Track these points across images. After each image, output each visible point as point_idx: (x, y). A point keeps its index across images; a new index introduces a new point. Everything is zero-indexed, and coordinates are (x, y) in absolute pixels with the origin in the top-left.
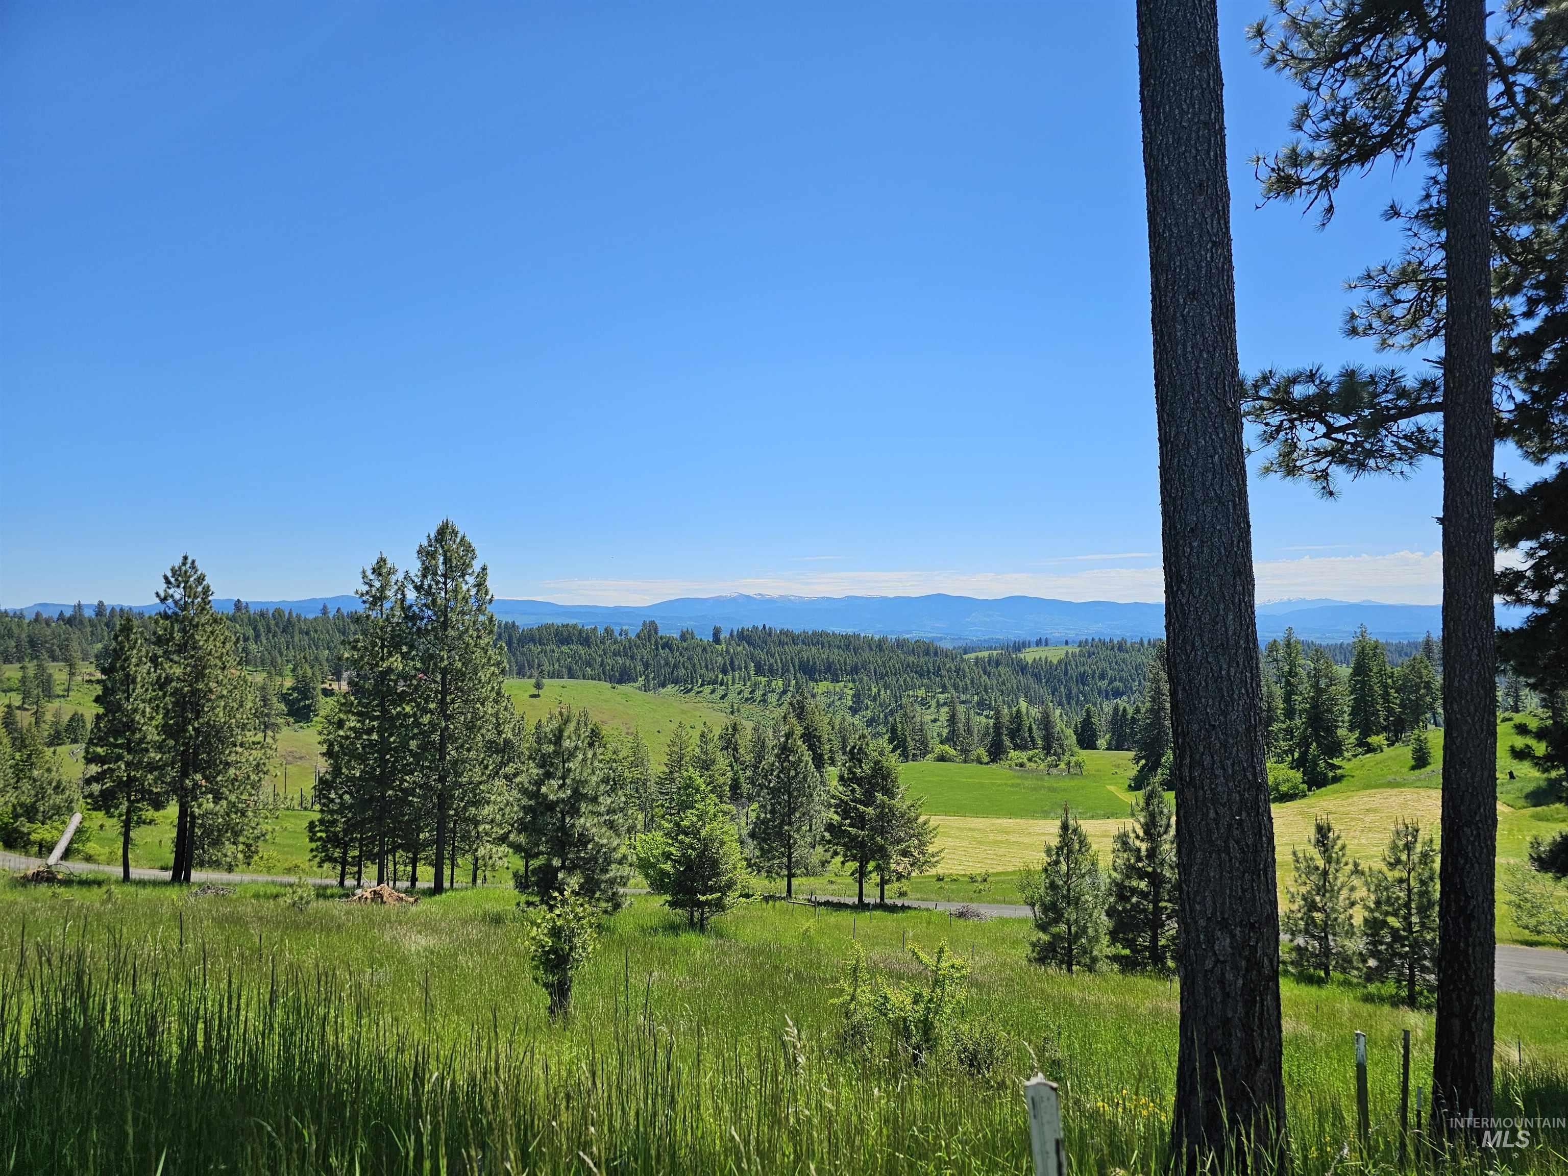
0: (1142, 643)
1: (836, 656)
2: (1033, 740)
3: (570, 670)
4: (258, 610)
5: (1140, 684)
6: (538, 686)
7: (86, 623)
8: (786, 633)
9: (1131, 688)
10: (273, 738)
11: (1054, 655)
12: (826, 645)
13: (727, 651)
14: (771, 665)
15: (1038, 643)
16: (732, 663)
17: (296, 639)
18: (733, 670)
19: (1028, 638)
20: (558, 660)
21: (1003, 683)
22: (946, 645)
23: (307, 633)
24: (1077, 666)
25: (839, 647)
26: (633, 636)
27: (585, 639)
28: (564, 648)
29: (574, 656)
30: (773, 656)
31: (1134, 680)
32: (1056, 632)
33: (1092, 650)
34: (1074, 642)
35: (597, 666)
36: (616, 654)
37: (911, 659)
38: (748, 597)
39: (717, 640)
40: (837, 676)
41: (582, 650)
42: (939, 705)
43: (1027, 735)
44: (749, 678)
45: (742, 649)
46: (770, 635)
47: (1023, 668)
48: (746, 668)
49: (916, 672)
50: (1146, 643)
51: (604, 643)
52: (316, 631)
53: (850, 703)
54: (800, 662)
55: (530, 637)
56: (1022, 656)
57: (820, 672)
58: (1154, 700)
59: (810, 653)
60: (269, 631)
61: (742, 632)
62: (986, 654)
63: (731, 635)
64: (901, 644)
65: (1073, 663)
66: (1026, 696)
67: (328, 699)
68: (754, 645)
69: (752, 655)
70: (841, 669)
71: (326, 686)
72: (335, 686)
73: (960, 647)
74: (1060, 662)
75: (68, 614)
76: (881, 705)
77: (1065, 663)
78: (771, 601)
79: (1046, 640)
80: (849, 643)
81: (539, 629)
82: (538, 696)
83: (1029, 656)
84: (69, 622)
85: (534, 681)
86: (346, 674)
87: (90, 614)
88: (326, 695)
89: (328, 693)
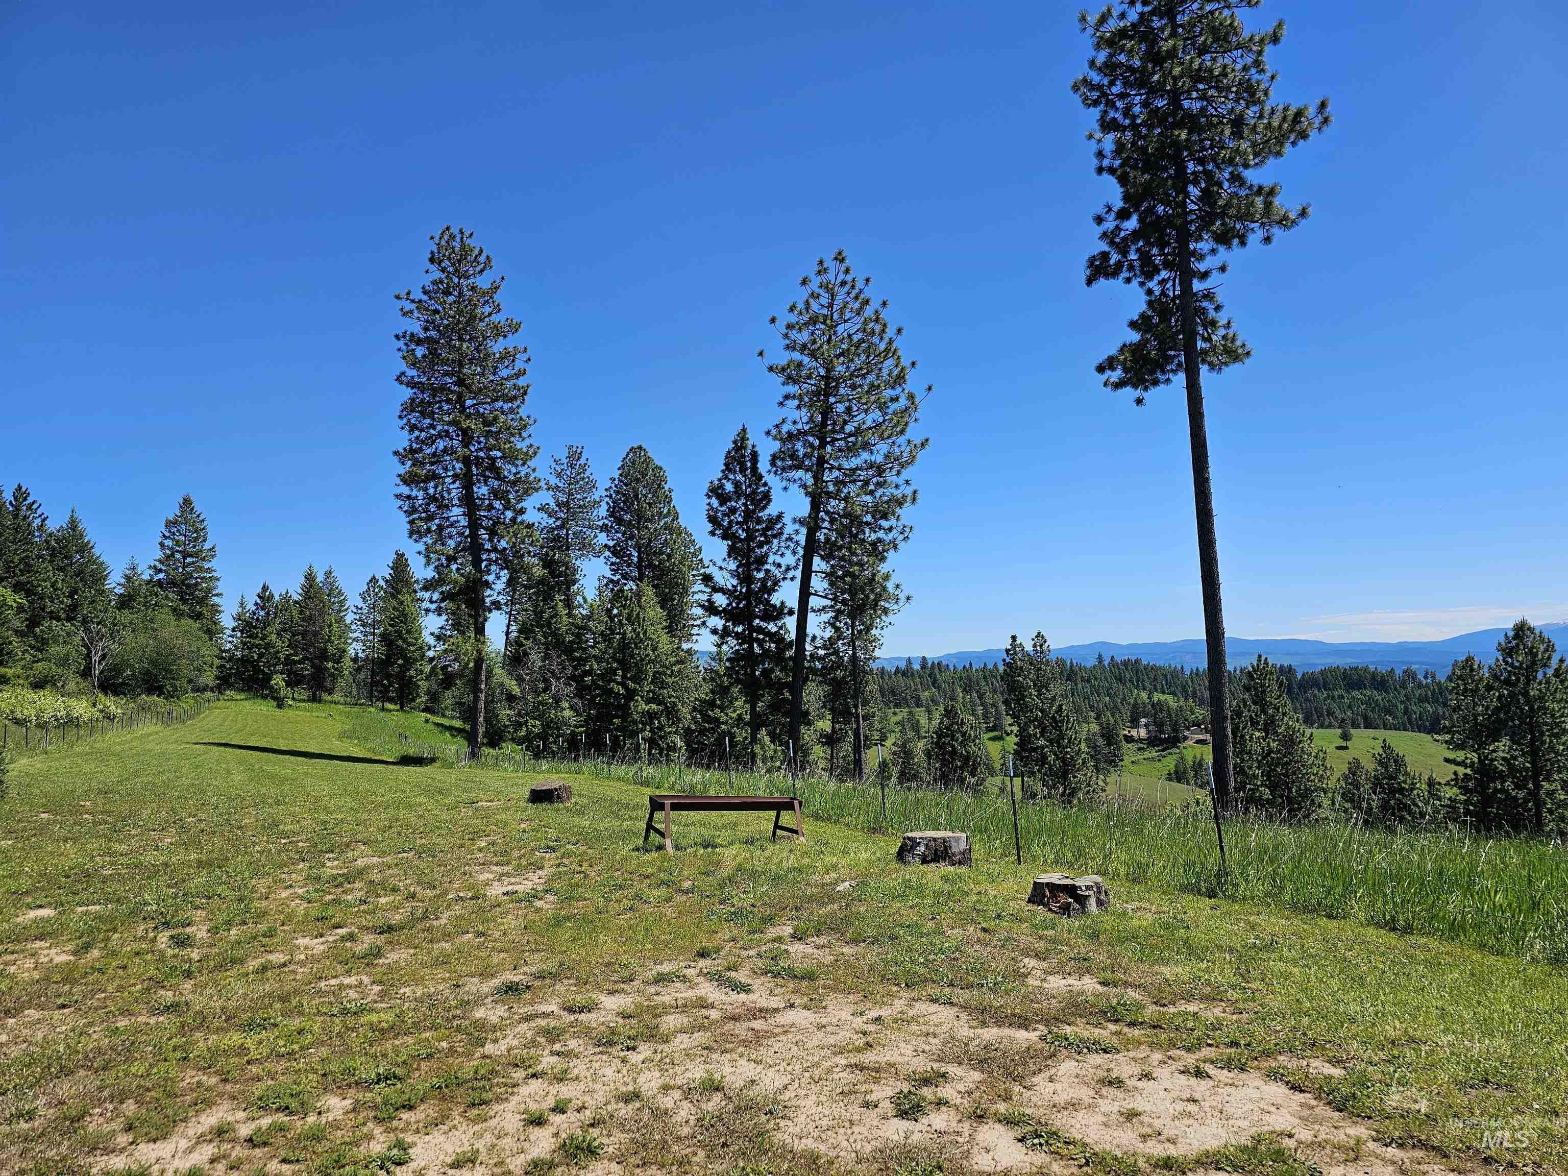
3: (1366, 718)
6: (1346, 737)
7: (917, 675)
10: (1104, 781)
17: (1080, 686)
20: (1350, 707)
23: (1089, 681)
26: (1442, 677)
27: (1380, 682)
28: (1355, 693)
29: (1370, 702)
35: (1399, 715)
36: (1423, 700)
41: (1378, 696)
51: (1405, 688)
52: (1096, 679)
55: (1312, 682)
67: (1130, 745)
71: (1126, 732)
72: (1134, 733)
75: (903, 665)
81: (1322, 672)
82: (1346, 748)
84: (904, 674)
85: (1339, 731)
86: (1143, 721)
87: (916, 667)
88: (1127, 742)
89: (1129, 739)
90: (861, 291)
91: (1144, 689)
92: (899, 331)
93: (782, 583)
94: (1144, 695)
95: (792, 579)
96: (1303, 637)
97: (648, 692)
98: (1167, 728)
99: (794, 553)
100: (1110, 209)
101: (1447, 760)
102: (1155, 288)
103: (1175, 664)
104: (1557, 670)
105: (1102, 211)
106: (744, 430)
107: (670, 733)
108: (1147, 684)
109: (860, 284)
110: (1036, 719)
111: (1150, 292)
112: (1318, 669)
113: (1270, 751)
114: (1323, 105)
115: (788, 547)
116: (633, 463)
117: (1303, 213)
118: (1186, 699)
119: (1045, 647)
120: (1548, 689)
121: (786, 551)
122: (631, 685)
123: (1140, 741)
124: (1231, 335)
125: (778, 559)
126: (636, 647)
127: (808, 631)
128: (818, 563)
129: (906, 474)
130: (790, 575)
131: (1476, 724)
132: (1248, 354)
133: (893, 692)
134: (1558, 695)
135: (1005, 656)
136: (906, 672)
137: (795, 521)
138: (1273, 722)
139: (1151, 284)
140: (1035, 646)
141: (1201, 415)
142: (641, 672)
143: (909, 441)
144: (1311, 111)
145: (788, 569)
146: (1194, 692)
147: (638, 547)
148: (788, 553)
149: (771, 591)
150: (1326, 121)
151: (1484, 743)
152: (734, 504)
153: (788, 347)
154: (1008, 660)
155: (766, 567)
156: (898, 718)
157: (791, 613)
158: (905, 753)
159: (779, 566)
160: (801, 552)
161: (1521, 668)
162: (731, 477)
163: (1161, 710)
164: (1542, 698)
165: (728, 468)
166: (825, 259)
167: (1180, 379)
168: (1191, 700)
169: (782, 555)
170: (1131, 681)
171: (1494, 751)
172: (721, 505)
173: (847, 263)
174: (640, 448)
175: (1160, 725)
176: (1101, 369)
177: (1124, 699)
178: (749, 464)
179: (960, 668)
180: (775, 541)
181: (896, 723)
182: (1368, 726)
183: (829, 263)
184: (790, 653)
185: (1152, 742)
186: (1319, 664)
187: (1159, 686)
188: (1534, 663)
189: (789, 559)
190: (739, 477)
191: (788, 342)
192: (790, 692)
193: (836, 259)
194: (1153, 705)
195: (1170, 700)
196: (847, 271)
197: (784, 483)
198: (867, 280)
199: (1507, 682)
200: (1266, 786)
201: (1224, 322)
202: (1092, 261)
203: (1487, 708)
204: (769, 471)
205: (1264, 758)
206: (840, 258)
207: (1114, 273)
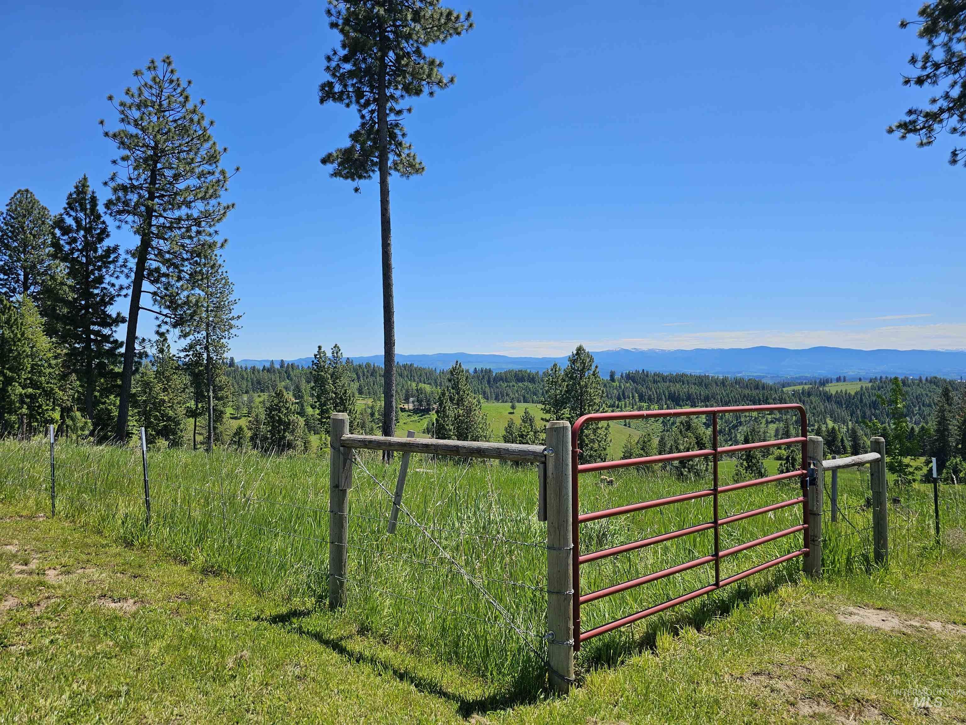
0: (920, 380)
1: (694, 390)
2: (844, 447)
3: (524, 397)
4: (358, 364)
5: (920, 409)
6: (513, 407)
7: (277, 372)
8: (658, 375)
9: (913, 412)
11: (852, 389)
12: (685, 382)
13: (620, 387)
14: (650, 396)
15: (838, 380)
16: (624, 394)
17: (378, 379)
18: (625, 399)
19: (829, 376)
20: (517, 391)
21: (815, 408)
22: (769, 382)
24: (869, 396)
25: (695, 384)
27: (532, 379)
28: (520, 384)
29: (526, 389)
30: (651, 390)
31: (915, 406)
32: (851, 372)
33: (881, 385)
34: (866, 379)
37: (747, 392)
38: (627, 351)
39: (613, 379)
40: (695, 402)
41: (530, 386)
42: (767, 423)
43: (840, 444)
44: (636, 404)
45: (629, 385)
46: (647, 376)
47: (828, 397)
48: (633, 397)
49: (750, 401)
50: (924, 381)
53: (704, 421)
54: (669, 394)
55: (500, 378)
56: (827, 389)
57: (683, 401)
58: (939, 423)
59: (676, 388)
60: (364, 375)
61: (629, 375)
62: (800, 388)
63: (622, 376)
64: (738, 382)
65: (866, 394)
66: (831, 417)
67: (403, 414)
68: (636, 383)
69: (636, 389)
70: (697, 398)
71: (402, 406)
72: (406, 406)
73: (779, 383)
74: (856, 393)
75: (268, 365)
76: (726, 422)
77: (860, 394)
78: (642, 353)
79: (844, 378)
80: (701, 381)
81: (505, 373)
82: (511, 413)
83: (832, 389)
84: (268, 371)
85: (511, 404)
86: (411, 399)
87: (277, 366)
88: (402, 411)
89: (403, 410)
90: (184, 90)
91: (414, 381)
92: (212, 123)
93: (116, 299)
94: (414, 384)
95: (126, 296)
96: (497, 354)
97: (25, 379)
98: (424, 404)
99: (127, 276)
100: (335, 53)
101: (542, 419)
102: (366, 115)
103: (432, 367)
104: (594, 372)
105: (331, 53)
106: (85, 179)
107: (47, 410)
108: (416, 378)
109: (183, 84)
110: (332, 399)
111: (363, 117)
112: (503, 371)
113: (459, 416)
114: (469, 15)
115: (122, 272)
116: (21, 202)
117: (452, 80)
118: (436, 387)
119: (339, 354)
120: (589, 381)
121: (120, 275)
122: (9, 373)
123: (409, 411)
124: (412, 155)
125: (113, 280)
126: (14, 345)
127: (137, 334)
128: (146, 285)
129: (218, 227)
130: (124, 292)
131: (556, 400)
132: (423, 168)
133: (259, 383)
134: (594, 385)
135: (314, 359)
136: (270, 370)
137: (127, 252)
138: (462, 399)
139: (364, 112)
140: (333, 353)
141: (387, 202)
142: (20, 364)
143: (219, 203)
144: (462, 17)
145: (121, 288)
146: (441, 383)
147: (24, 268)
148: (122, 276)
149: (106, 304)
150: (471, 26)
151: (559, 409)
152: (75, 235)
153: (123, 120)
154: (315, 361)
155: (103, 285)
156: (261, 399)
157: (123, 320)
158: (257, 422)
159: (113, 285)
160: (133, 275)
161: (578, 370)
162: (73, 214)
163: (421, 393)
164: (586, 386)
165: (70, 205)
166: (155, 60)
167: (376, 176)
168: (439, 387)
169: (117, 277)
170: (407, 376)
171: (563, 414)
172: (63, 235)
173: (173, 66)
174: (27, 191)
175: (420, 401)
176: (324, 161)
177: (403, 387)
178: (88, 206)
179: (306, 367)
180: (112, 266)
181: (260, 402)
182: (525, 401)
183: (159, 64)
184: (123, 350)
185: (416, 411)
186: (504, 368)
187: (422, 380)
188: (584, 368)
189: (124, 281)
190: (81, 215)
191: (123, 116)
192: (121, 380)
193: (164, 61)
194: (417, 390)
195: (427, 388)
196: (172, 72)
197: (117, 223)
198: (190, 82)
199: (571, 378)
200: (456, 435)
201: (408, 145)
202: (322, 87)
203: (561, 391)
204: (106, 213)
205: (455, 419)
206: (167, 61)
207: (338, 98)
